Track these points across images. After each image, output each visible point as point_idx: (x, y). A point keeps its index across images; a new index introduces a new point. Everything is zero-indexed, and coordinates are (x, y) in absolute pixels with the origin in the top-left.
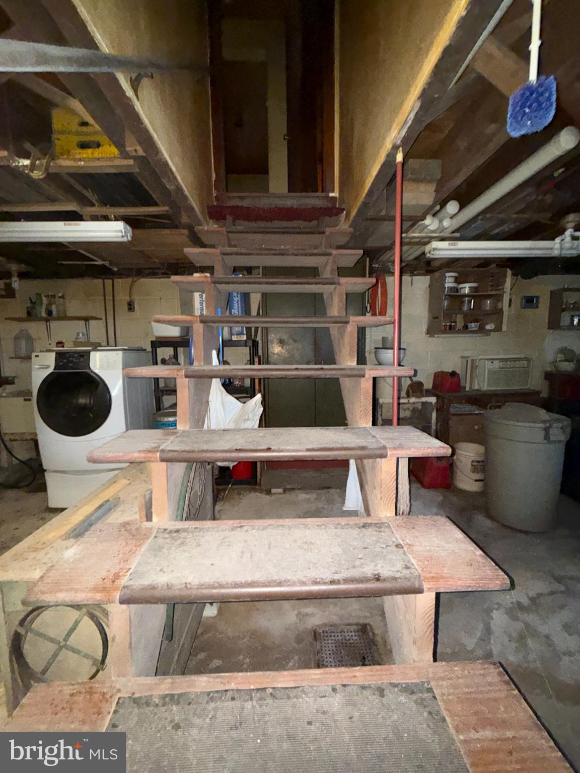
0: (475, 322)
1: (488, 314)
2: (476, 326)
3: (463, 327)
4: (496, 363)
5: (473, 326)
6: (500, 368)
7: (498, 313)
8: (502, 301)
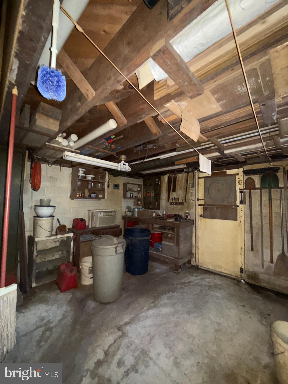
0: (94, 194)
1: (99, 190)
2: (94, 196)
3: (89, 196)
4: (102, 214)
5: (93, 196)
6: (104, 216)
7: (104, 190)
8: (105, 185)
